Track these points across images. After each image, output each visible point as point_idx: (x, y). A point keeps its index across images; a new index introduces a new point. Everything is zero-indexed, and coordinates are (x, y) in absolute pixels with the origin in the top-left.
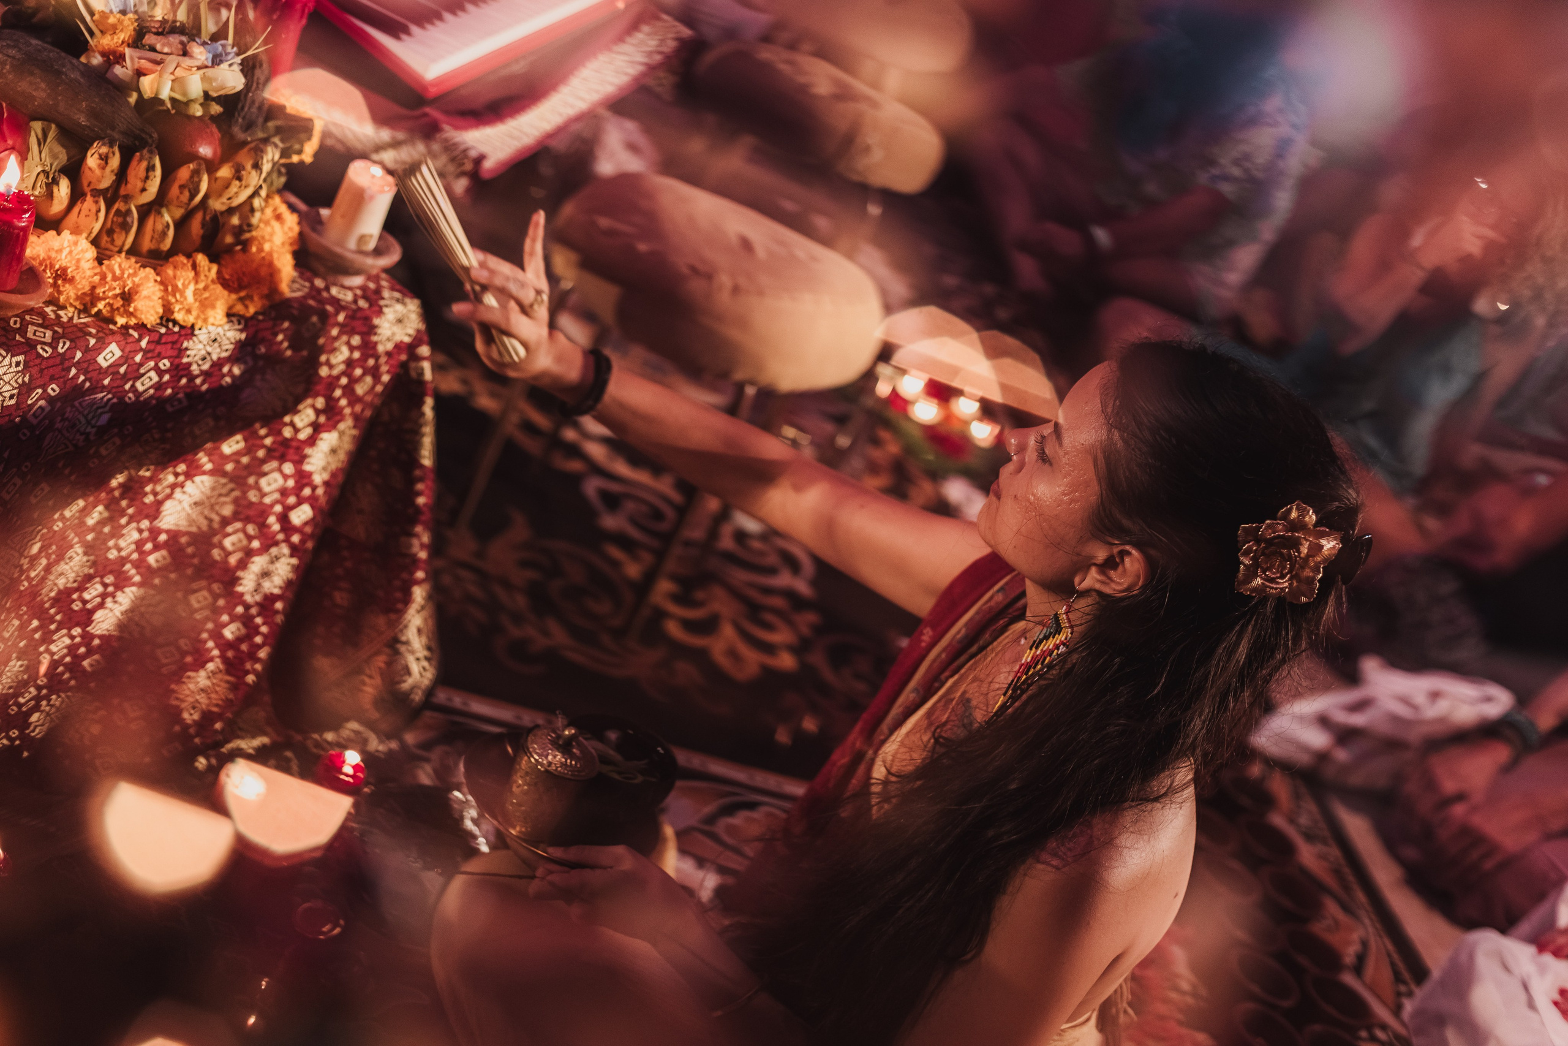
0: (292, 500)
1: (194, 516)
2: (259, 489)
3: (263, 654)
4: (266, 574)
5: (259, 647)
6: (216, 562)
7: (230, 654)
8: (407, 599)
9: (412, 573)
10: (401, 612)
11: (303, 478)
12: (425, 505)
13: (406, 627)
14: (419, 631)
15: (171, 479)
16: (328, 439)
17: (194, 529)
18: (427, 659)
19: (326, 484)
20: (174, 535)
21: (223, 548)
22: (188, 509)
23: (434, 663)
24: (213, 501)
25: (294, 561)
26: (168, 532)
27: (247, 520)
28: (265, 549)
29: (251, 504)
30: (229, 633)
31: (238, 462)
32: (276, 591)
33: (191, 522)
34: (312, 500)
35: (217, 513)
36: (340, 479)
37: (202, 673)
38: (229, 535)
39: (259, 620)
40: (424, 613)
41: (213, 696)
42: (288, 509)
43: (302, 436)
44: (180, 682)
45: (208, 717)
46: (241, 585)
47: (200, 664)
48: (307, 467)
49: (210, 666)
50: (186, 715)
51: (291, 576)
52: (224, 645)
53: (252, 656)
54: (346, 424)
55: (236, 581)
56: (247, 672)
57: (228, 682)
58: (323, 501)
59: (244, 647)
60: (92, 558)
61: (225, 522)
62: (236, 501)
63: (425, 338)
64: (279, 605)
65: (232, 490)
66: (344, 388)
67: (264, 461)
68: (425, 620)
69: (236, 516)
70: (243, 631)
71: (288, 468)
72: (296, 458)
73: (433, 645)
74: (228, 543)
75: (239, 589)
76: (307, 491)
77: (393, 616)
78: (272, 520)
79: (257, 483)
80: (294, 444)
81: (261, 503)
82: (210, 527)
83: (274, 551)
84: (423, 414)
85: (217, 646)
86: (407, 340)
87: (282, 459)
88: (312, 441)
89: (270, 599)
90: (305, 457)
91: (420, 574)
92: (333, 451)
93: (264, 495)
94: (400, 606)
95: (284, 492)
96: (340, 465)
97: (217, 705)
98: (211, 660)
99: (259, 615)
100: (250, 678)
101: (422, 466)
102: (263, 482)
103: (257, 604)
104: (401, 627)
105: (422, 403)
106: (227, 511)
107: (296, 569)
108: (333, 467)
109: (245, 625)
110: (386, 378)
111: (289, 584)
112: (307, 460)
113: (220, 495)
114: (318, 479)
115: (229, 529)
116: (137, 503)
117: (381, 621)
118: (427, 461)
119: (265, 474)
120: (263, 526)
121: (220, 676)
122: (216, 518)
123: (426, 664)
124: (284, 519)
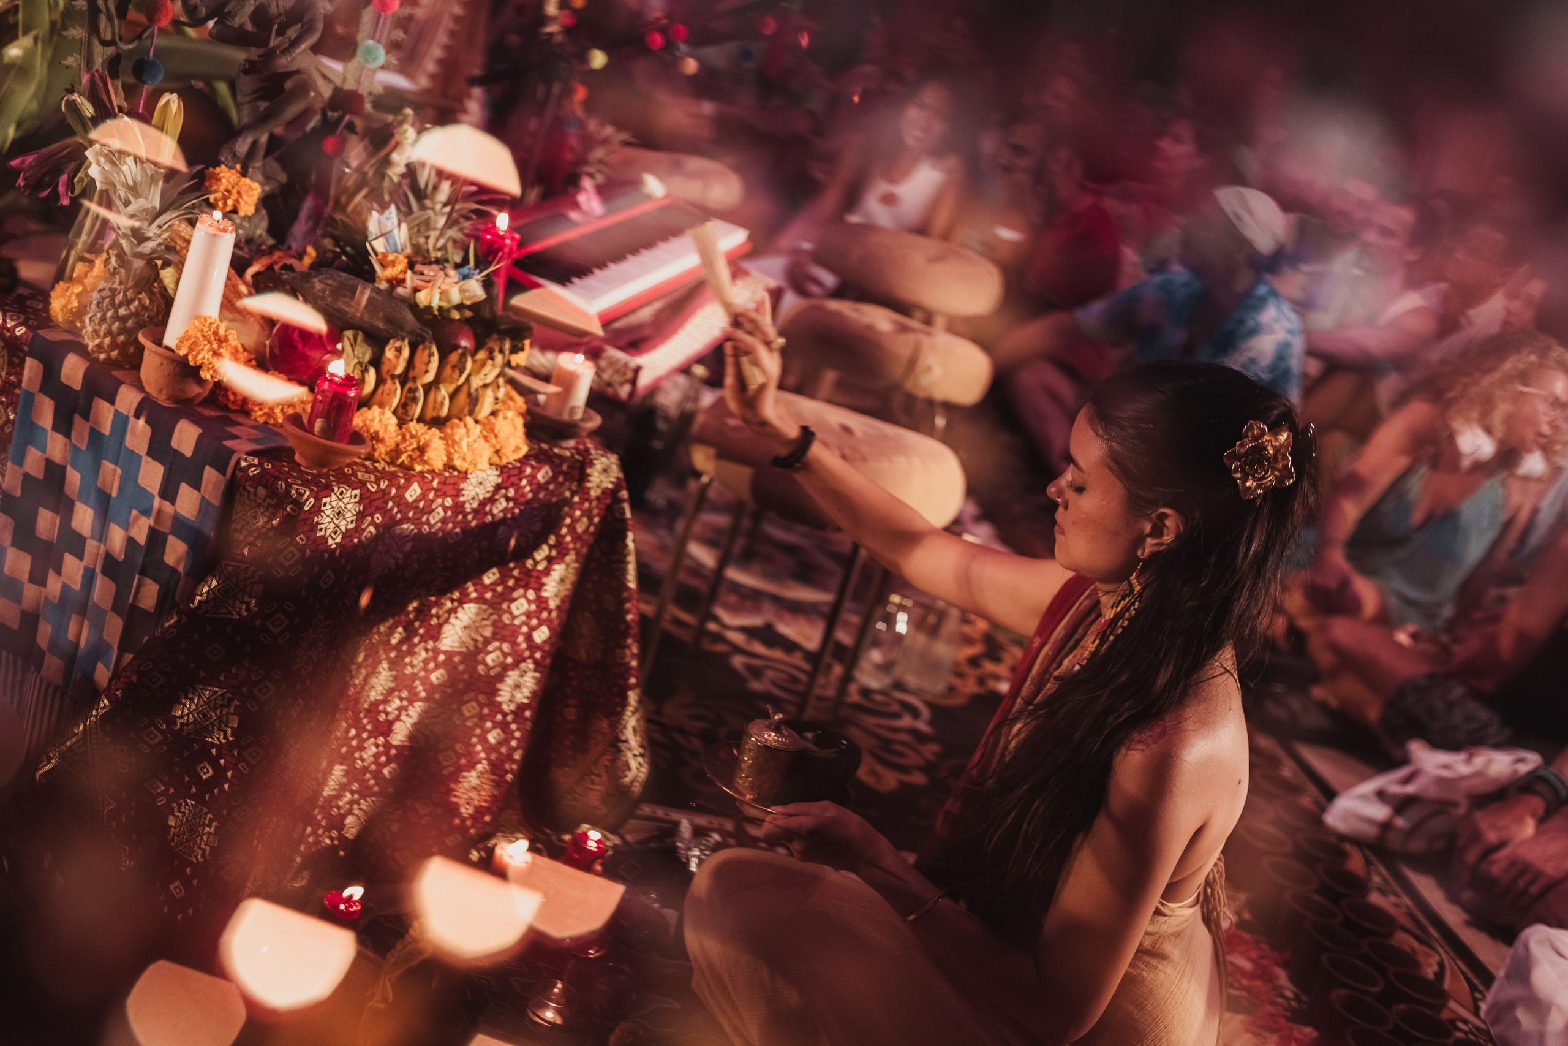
0: (534, 622)
1: (464, 639)
2: (511, 613)
3: (517, 756)
4: (517, 686)
5: (514, 749)
6: (482, 676)
7: (493, 756)
8: (624, 703)
9: (627, 680)
10: (621, 714)
11: (541, 602)
12: (632, 620)
13: (625, 727)
14: (635, 730)
15: (449, 605)
16: (559, 570)
17: (464, 650)
18: (642, 755)
19: (558, 608)
20: (450, 655)
21: (486, 664)
22: (461, 634)
23: (647, 759)
24: (477, 624)
25: (537, 675)
26: (445, 652)
27: (503, 640)
28: (516, 665)
29: (506, 625)
30: (492, 738)
31: (494, 591)
32: (525, 701)
33: (463, 643)
34: (548, 622)
35: (481, 635)
36: (567, 606)
37: (473, 774)
38: (490, 652)
39: (513, 726)
40: (637, 715)
41: (483, 793)
42: (532, 629)
43: (540, 567)
44: (457, 782)
45: (480, 811)
46: (499, 695)
47: (471, 766)
48: (544, 594)
49: (479, 767)
50: (463, 810)
51: (535, 687)
52: (489, 749)
53: (509, 758)
54: (570, 558)
55: (495, 692)
56: (507, 772)
57: (493, 780)
58: (556, 622)
59: (503, 750)
60: (394, 673)
61: (487, 642)
62: (494, 624)
63: (624, 485)
64: (528, 714)
65: (491, 614)
66: (568, 526)
67: (513, 589)
68: (638, 720)
69: (495, 636)
70: (503, 736)
71: (531, 594)
72: (536, 585)
73: (645, 744)
74: (489, 659)
75: (499, 699)
76: (545, 615)
77: (613, 719)
78: (520, 639)
79: (509, 607)
80: (535, 574)
81: (513, 625)
82: (476, 646)
83: (523, 665)
84: (626, 546)
85: (484, 750)
86: (610, 486)
87: (526, 587)
88: (547, 572)
89: (521, 707)
90: (543, 585)
91: (633, 680)
92: (562, 580)
93: (514, 617)
94: (619, 709)
95: (528, 615)
96: (567, 593)
97: (486, 801)
98: (479, 762)
99: (514, 721)
100: (509, 777)
101: (629, 589)
102: (513, 606)
103: (512, 712)
104: (621, 727)
105: (626, 536)
106: (488, 632)
107: (538, 681)
108: (563, 594)
109: (503, 730)
110: (596, 520)
111: (534, 693)
112: (545, 588)
113: (483, 619)
114: (552, 604)
115: (490, 648)
116: (426, 624)
117: (605, 724)
118: (632, 585)
119: (515, 600)
120: (514, 644)
121: (486, 776)
122: (480, 639)
123: (640, 759)
124: (529, 638)
